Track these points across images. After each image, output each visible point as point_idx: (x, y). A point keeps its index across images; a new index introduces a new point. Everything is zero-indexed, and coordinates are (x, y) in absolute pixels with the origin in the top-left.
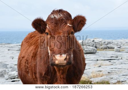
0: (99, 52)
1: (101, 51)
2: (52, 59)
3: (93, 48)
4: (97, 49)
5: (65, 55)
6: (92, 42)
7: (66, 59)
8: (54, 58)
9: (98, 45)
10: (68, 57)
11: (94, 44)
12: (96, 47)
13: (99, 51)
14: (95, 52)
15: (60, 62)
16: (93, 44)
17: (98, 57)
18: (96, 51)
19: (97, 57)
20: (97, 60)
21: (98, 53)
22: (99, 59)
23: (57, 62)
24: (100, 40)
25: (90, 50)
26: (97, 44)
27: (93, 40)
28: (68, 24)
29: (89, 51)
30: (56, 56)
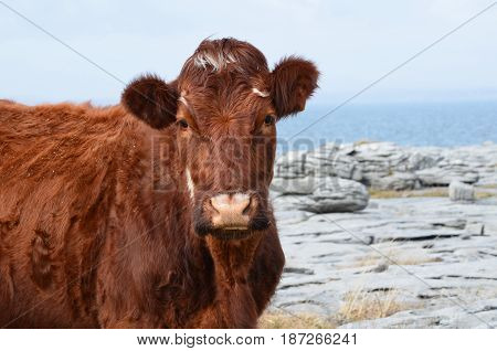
0: (381, 205)
1: (387, 197)
2: (202, 211)
3: (351, 187)
4: (371, 189)
5: (247, 197)
6: (348, 159)
7: (247, 210)
8: (209, 208)
9: (374, 171)
10: (254, 204)
11: (354, 169)
12: (364, 181)
13: (379, 198)
14: (359, 202)
15: (227, 221)
16: (351, 166)
17: (376, 226)
18: (366, 200)
19: (369, 227)
20: (369, 240)
21: (375, 206)
22: (377, 233)
23: (217, 220)
24: (385, 147)
25: (340, 195)
26: (372, 167)
27: (350, 150)
28: (255, 91)
29: (335, 198)
30: (213, 199)
